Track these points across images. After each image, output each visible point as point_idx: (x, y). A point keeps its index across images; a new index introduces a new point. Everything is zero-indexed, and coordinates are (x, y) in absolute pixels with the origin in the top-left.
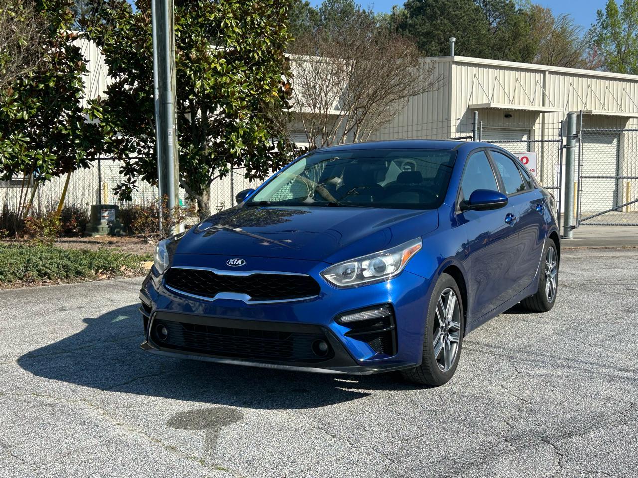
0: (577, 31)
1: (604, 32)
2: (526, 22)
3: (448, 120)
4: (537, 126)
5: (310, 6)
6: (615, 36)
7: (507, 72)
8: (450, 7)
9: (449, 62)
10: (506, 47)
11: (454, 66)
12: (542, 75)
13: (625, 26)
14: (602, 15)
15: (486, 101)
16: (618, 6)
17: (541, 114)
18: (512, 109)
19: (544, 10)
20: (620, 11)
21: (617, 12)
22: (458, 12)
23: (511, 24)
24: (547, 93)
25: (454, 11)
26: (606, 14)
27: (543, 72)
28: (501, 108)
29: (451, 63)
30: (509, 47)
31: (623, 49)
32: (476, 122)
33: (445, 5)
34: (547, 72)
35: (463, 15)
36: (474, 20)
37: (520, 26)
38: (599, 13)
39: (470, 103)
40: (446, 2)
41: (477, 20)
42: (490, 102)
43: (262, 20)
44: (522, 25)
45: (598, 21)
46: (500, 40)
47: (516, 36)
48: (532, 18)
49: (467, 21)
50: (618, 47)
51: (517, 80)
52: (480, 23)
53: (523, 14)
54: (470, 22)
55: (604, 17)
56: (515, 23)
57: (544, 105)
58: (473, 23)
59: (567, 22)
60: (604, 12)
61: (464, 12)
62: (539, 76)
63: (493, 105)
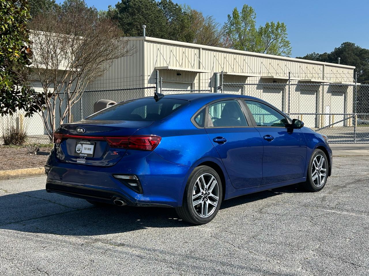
0: (217, 26)
1: (232, 27)
2: (188, 19)
3: (143, 76)
4: (196, 81)
5: (56, 3)
6: (238, 30)
7: (178, 48)
8: (143, 8)
9: (142, 40)
10: (177, 34)
11: (145, 43)
12: (198, 50)
13: (243, 24)
14: (231, 17)
15: (165, 65)
16: (239, 12)
17: (198, 74)
18: (181, 70)
19: (198, 13)
20: (240, 15)
21: (238, 16)
22: (148, 12)
23: (180, 20)
24: (201, 61)
25: (146, 11)
26: (233, 17)
27: (199, 48)
28: (175, 70)
29: (144, 41)
30: (178, 34)
31: (242, 38)
32: (158, 78)
33: (140, 7)
34: (201, 49)
35: (151, 13)
36: (158, 17)
37: (184, 22)
38: (229, 16)
39: (156, 66)
40: (141, 5)
41: (160, 17)
42: (168, 66)
43: (8, 3)
44: (186, 21)
45: (228, 21)
46: (173, 29)
47: (183, 27)
48: (191, 17)
49: (153, 17)
50: (240, 36)
51: (184, 53)
52: (161, 19)
53: (186, 14)
54: (155, 18)
55: (232, 19)
56: (182, 20)
57: (199, 68)
58: (157, 19)
59: (211, 20)
60: (232, 16)
61: (152, 12)
62: (196, 51)
63: (170, 68)
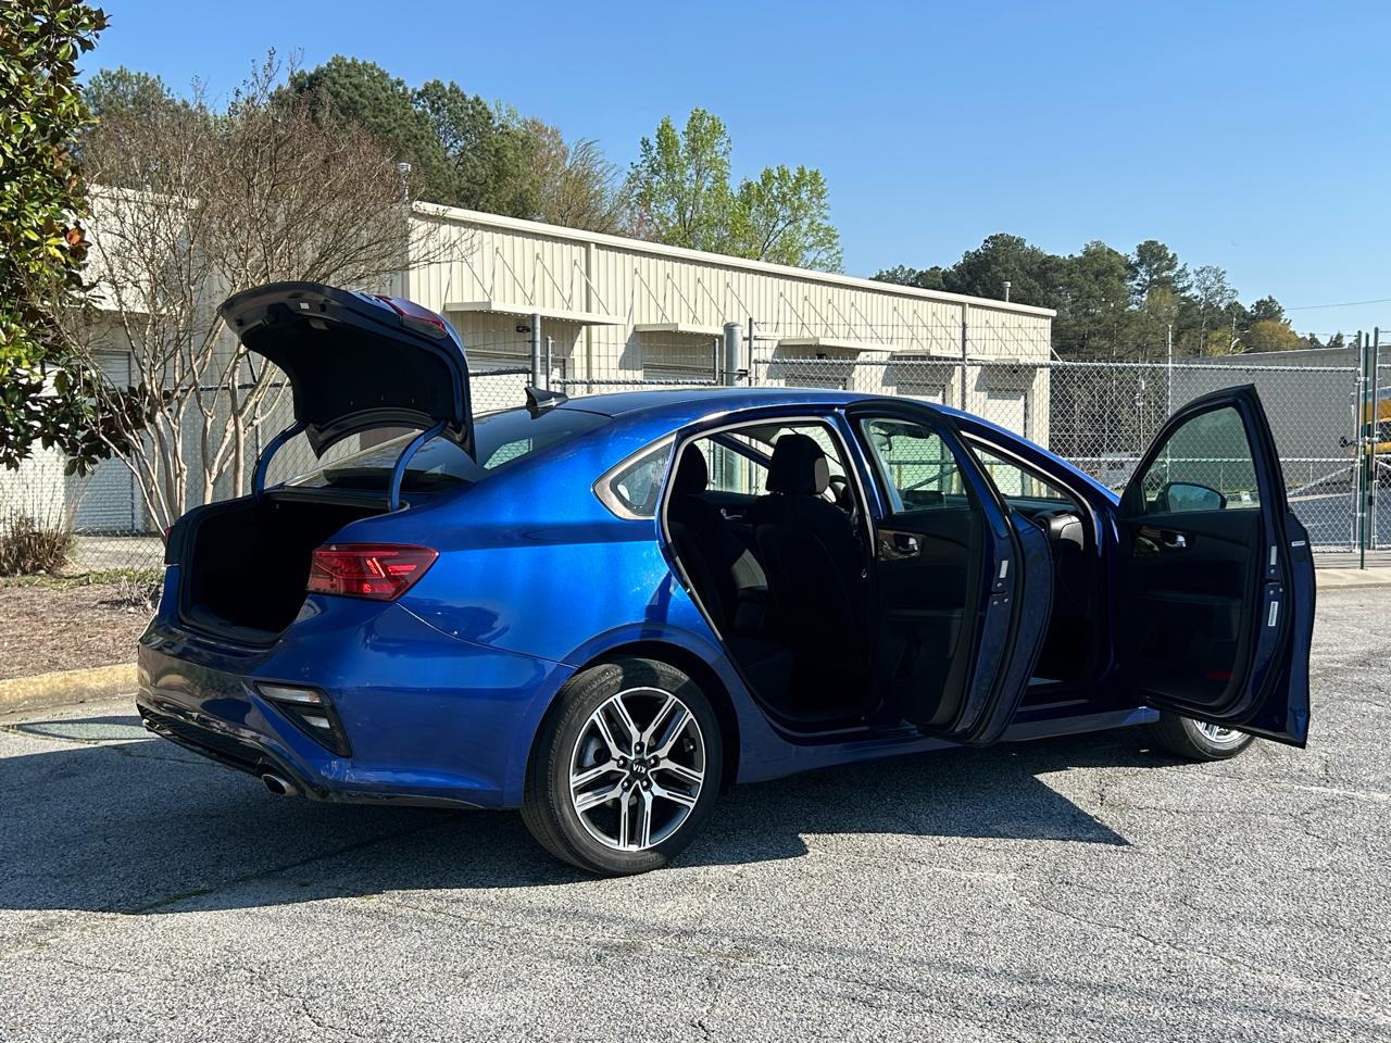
0: (610, 175)
1: (655, 180)
2: (516, 149)
4: (579, 349)
6: (675, 191)
7: (518, 240)
8: (365, 107)
10: (482, 195)
11: (411, 222)
12: (583, 249)
13: (691, 171)
14: (651, 148)
15: (479, 298)
16: (678, 133)
17: (584, 328)
19: (547, 129)
20: (683, 142)
21: (676, 143)
22: (383, 120)
23: (490, 151)
24: (593, 284)
25: (376, 117)
26: (656, 146)
27: (585, 244)
28: (509, 314)
30: (487, 195)
31: (688, 215)
33: (356, 103)
34: (593, 246)
35: (393, 125)
36: (416, 137)
37: (506, 156)
38: (645, 143)
39: (448, 301)
40: (357, 98)
41: (423, 137)
42: (487, 300)
44: (510, 154)
45: (644, 158)
46: (468, 181)
47: (500, 174)
48: (525, 142)
49: (402, 138)
50: (681, 210)
51: (538, 257)
52: (427, 144)
53: (508, 133)
54: (408, 140)
55: (654, 152)
56: (497, 151)
57: (588, 310)
58: (414, 143)
59: (591, 155)
60: (654, 142)
61: (395, 121)
62: (579, 252)
63: (496, 307)
